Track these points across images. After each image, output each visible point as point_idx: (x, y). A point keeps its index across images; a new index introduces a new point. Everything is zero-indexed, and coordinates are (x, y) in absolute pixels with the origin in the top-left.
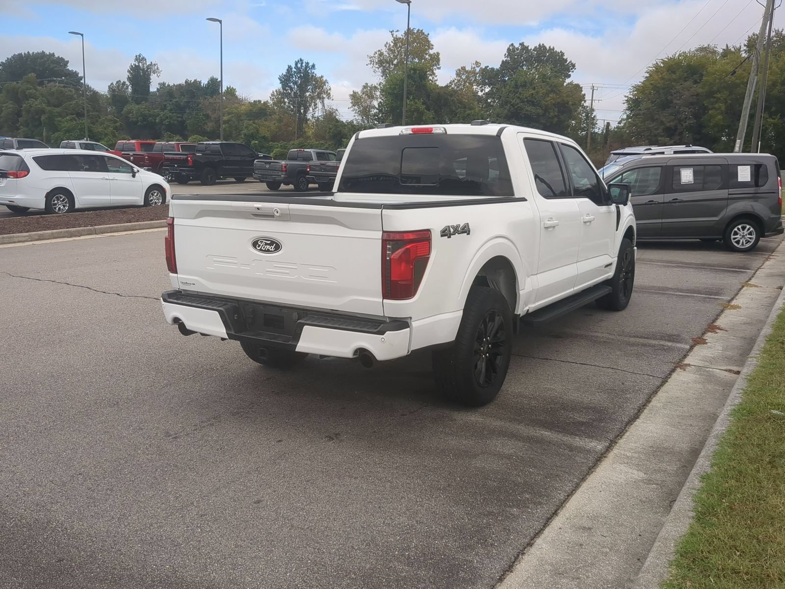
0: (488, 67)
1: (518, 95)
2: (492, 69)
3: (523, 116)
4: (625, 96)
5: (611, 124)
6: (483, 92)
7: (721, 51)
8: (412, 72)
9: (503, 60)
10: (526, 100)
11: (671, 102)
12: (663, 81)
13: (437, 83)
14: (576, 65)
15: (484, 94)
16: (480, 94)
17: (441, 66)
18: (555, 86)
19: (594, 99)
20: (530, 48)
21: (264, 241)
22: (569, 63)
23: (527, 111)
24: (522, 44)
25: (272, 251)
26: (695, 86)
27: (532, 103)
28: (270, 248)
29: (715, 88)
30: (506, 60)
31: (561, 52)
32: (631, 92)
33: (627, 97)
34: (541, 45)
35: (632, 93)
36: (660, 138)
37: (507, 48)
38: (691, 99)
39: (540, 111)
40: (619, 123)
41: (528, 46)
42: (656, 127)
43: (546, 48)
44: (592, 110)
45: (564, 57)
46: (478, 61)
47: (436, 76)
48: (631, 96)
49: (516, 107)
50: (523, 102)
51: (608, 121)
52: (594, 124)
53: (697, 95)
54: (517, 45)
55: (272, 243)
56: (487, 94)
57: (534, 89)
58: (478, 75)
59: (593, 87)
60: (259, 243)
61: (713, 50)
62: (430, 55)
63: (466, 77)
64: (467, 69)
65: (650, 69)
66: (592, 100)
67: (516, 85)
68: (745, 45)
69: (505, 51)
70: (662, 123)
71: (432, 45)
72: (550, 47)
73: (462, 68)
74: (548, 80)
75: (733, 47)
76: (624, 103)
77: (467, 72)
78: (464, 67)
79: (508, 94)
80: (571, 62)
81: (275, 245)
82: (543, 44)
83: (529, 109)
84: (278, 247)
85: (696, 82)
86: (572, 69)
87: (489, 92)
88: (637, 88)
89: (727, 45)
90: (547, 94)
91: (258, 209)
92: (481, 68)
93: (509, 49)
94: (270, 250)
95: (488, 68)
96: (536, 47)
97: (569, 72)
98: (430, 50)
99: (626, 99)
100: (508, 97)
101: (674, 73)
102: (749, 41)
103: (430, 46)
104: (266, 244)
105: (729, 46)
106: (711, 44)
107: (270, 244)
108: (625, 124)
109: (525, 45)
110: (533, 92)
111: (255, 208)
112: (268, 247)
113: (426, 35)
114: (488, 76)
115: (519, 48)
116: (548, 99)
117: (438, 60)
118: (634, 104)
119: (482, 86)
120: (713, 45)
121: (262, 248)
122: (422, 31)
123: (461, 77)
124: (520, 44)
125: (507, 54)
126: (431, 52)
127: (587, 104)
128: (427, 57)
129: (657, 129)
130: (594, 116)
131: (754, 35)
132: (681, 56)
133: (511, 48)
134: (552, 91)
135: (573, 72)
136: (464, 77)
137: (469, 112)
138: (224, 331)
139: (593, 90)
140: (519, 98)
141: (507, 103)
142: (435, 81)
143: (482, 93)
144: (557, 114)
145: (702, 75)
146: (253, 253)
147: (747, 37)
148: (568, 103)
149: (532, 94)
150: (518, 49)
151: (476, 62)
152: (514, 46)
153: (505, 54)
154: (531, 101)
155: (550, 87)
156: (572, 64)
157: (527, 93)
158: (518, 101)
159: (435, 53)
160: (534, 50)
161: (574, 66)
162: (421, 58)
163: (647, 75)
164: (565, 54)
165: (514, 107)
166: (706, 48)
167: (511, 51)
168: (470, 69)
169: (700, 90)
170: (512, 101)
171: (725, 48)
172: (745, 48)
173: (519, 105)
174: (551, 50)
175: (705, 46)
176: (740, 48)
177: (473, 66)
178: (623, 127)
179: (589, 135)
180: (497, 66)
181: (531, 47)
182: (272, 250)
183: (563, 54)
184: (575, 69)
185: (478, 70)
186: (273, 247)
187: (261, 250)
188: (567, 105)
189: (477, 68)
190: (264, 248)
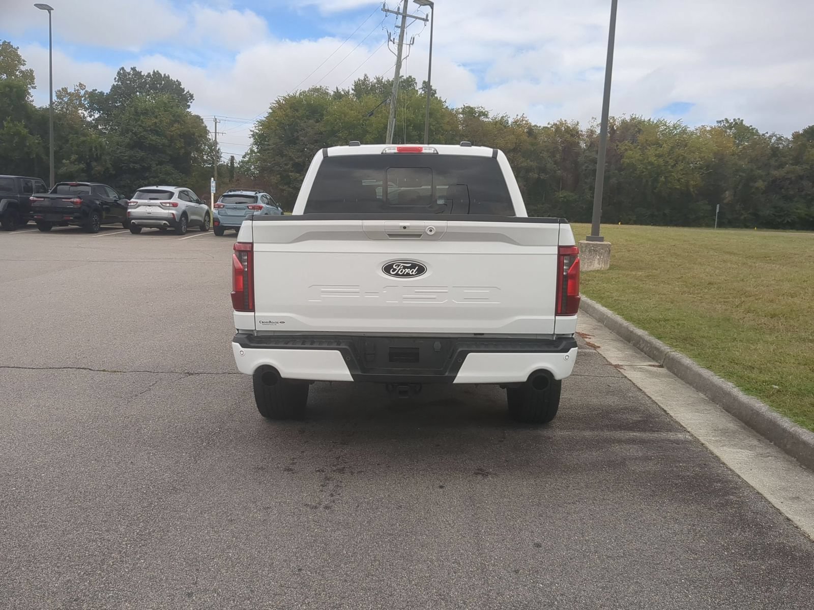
0: (96, 90)
1: (139, 123)
2: (102, 93)
3: (148, 145)
4: (251, 131)
5: (235, 157)
6: (93, 117)
7: (332, 93)
8: (8, 89)
9: (114, 85)
10: (149, 129)
11: (297, 138)
12: (287, 118)
13: (34, 104)
14: (194, 96)
15: (93, 120)
16: (89, 119)
17: (36, 85)
18: (179, 116)
19: (217, 132)
20: (142, 74)
21: (402, 264)
22: (186, 93)
23: (152, 140)
24: (133, 69)
25: (413, 275)
26: (317, 124)
27: (156, 132)
28: (410, 272)
29: (336, 128)
30: (116, 84)
31: (177, 81)
32: (255, 127)
33: (253, 131)
34: (156, 71)
35: (257, 128)
36: (290, 174)
37: (117, 72)
38: (315, 137)
39: (165, 141)
40: (244, 157)
41: (141, 72)
42: (286, 162)
43: (161, 75)
44: (216, 143)
45: (181, 87)
46: (82, 83)
47: (32, 97)
48: (257, 131)
49: (139, 136)
50: (145, 130)
51: (232, 155)
52: (219, 157)
53: (321, 133)
54: (128, 70)
55: (413, 266)
56: (96, 120)
57: (156, 117)
58: (83, 99)
59: (216, 119)
60: (394, 267)
61: (326, 92)
62: (21, 72)
63: (69, 99)
64: (69, 91)
65: (273, 105)
66: (216, 133)
67: (136, 112)
68: (353, 90)
69: (115, 75)
70: (291, 159)
71: (24, 61)
72: (165, 75)
73: (63, 89)
74: (170, 109)
75: (343, 90)
76: (250, 138)
77: (70, 94)
78: (66, 89)
79: (129, 122)
80: (188, 92)
81: (417, 267)
82: (157, 71)
83: (154, 138)
84: (421, 270)
85: (317, 121)
86: (190, 100)
87: (98, 117)
88: (261, 123)
89: (337, 88)
90: (171, 124)
91: (405, 228)
92: (86, 91)
93: (119, 73)
94: (411, 273)
95: (97, 92)
96: (149, 73)
97: (188, 102)
98: (22, 66)
99: (252, 133)
100: (129, 125)
101: (297, 111)
102: (356, 86)
103: (21, 62)
104: (405, 267)
105: (339, 89)
106: (323, 86)
107: (410, 268)
108: (250, 159)
109: (137, 69)
110: (155, 120)
111: (401, 226)
112: (407, 270)
113: (15, 49)
114: (97, 100)
115: (131, 72)
116: (173, 129)
117: (33, 78)
118: (260, 139)
119: (91, 111)
120: (325, 87)
121: (399, 272)
122: (9, 43)
123: (62, 99)
124: (132, 69)
125: (117, 78)
126: (23, 68)
127: (211, 136)
128: (17, 73)
129: (286, 164)
130: (219, 149)
131: (359, 80)
132: (301, 95)
133: (121, 72)
134: (176, 121)
135: (191, 102)
136: (66, 99)
137: (82, 138)
138: (347, 372)
139: (216, 123)
140: (140, 126)
141: (127, 131)
142: (31, 101)
143: (91, 119)
144: (183, 145)
145: (322, 115)
146: (385, 278)
147: (354, 82)
148: (194, 134)
149: (156, 123)
150: (129, 74)
151: (80, 84)
152: (125, 70)
153: (115, 78)
154: (155, 130)
155: (174, 116)
156: (190, 94)
157: (149, 122)
158: (141, 129)
159: (27, 70)
160: (147, 76)
161: (192, 96)
162: (10, 73)
163: (270, 111)
164: (182, 84)
165: (136, 135)
166: (318, 89)
167: (122, 75)
168: (73, 91)
169: (323, 129)
170: (134, 129)
171: (335, 90)
172: (353, 92)
173: (142, 134)
174: (167, 78)
175: (318, 87)
176: (349, 92)
177: (77, 88)
178: (248, 162)
179: (216, 168)
180: (107, 90)
181: (145, 73)
182: (413, 273)
183: (180, 84)
184: (194, 100)
185: (82, 92)
186: (415, 271)
187: (397, 275)
188: (193, 137)
189: (81, 91)
190: (401, 272)
